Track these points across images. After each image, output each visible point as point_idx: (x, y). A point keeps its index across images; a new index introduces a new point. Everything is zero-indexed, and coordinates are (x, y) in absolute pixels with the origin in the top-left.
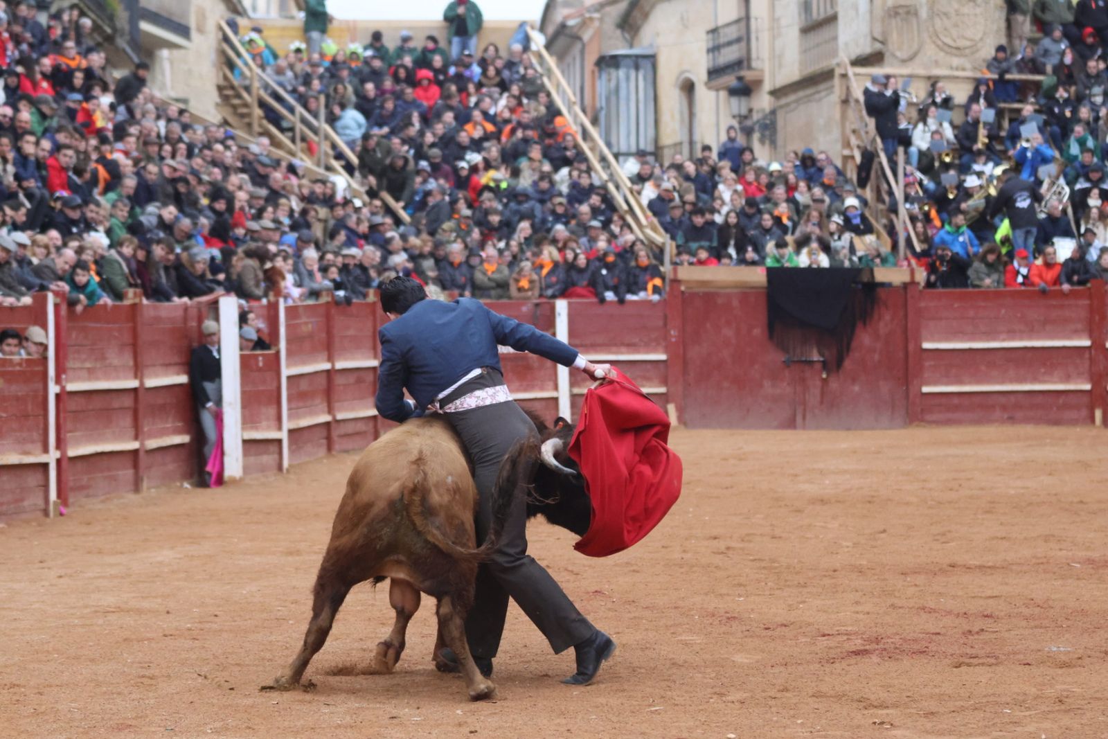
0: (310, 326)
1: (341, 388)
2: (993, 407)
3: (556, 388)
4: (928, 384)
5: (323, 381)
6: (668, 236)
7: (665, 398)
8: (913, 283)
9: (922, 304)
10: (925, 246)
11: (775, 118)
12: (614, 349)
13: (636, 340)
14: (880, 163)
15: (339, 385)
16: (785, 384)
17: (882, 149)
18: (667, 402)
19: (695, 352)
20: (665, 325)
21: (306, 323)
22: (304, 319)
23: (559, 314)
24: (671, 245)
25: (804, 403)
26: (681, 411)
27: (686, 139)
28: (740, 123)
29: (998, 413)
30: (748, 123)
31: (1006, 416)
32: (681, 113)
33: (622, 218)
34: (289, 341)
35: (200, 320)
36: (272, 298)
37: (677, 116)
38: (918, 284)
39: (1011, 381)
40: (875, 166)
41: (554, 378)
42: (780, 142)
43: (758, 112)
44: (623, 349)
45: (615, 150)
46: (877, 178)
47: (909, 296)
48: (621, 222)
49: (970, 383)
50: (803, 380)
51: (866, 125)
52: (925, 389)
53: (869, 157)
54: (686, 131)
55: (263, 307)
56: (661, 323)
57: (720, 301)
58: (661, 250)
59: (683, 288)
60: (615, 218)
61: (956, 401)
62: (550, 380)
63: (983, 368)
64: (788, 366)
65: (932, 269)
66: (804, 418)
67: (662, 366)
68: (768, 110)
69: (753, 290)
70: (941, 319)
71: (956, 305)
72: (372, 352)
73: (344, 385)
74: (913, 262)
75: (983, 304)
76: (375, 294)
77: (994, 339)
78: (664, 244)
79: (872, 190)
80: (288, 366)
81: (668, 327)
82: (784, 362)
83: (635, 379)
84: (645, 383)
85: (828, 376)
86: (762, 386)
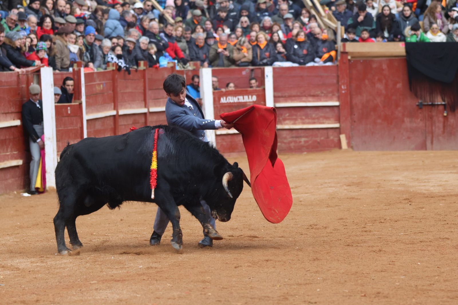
0: (102, 86)
1: (123, 127)
5: (111, 122)
6: (339, 23)
7: (338, 131)
12: (304, 99)
13: (319, 93)
15: (121, 125)
16: (419, 120)
18: (340, 133)
19: (358, 100)
20: (338, 81)
21: (99, 84)
22: (98, 82)
23: (267, 76)
24: (341, 29)
25: (432, 133)
26: (349, 138)
33: (309, 12)
34: (87, 97)
35: (28, 84)
36: (76, 68)
44: (310, 99)
48: (307, 15)
50: (431, 117)
55: (70, 73)
56: (335, 81)
57: (375, 66)
58: (335, 33)
59: (349, 57)
60: (304, 12)
64: (421, 108)
66: (432, 143)
67: (336, 109)
69: (397, 58)
72: (143, 102)
73: (125, 125)
76: (145, 65)
78: (336, 28)
80: (87, 113)
81: (340, 84)
82: (418, 105)
83: (318, 118)
84: (324, 121)
85: (448, 114)
86: (403, 121)
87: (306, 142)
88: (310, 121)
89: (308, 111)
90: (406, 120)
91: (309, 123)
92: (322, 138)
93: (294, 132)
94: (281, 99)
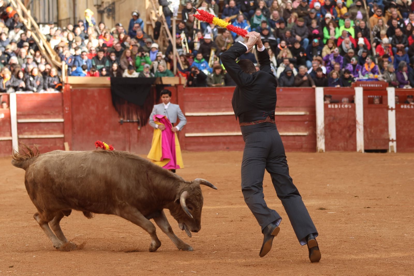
2: (219, 143)
3: (11, 135)
4: (188, 132)
7: (63, 140)
8: (180, 84)
9: (185, 95)
10: (186, 67)
11: (114, 6)
12: (38, 116)
13: (49, 112)
14: (164, 28)
16: (120, 133)
17: (165, 21)
18: (64, 141)
19: (78, 118)
20: (63, 105)
23: (12, 99)
24: (65, 66)
25: (130, 142)
26: (71, 146)
27: (72, 16)
28: (98, 8)
29: (221, 146)
30: (102, 9)
31: (225, 147)
32: (70, 4)
37: (68, 5)
38: (183, 85)
39: (228, 131)
40: (162, 29)
41: (10, 130)
42: (117, 18)
43: (106, 3)
44: (43, 116)
45: (38, 21)
46: (163, 34)
47: (178, 90)
49: (208, 132)
50: (129, 131)
51: (158, 9)
52: (187, 135)
53: (159, 24)
54: (72, 12)
56: (61, 104)
57: (89, 93)
58: (60, 69)
59: (71, 87)
61: (201, 140)
62: (8, 131)
63: (214, 125)
64: (121, 125)
65: (189, 78)
66: (130, 149)
67: (61, 124)
68: (111, 3)
69: (105, 88)
70: (194, 101)
71: (201, 95)
74: (180, 74)
75: (214, 94)
77: (219, 111)
78: (61, 66)
79: (160, 40)
81: (64, 106)
82: (120, 122)
83: (49, 131)
84: (53, 132)
85: (141, 129)
86: (109, 133)
87: (40, 147)
88: (43, 132)
89: (41, 125)
90: (112, 132)
91: (42, 134)
92: (52, 145)
93: (31, 140)
94: (22, 117)
